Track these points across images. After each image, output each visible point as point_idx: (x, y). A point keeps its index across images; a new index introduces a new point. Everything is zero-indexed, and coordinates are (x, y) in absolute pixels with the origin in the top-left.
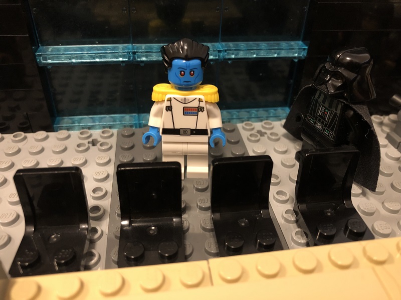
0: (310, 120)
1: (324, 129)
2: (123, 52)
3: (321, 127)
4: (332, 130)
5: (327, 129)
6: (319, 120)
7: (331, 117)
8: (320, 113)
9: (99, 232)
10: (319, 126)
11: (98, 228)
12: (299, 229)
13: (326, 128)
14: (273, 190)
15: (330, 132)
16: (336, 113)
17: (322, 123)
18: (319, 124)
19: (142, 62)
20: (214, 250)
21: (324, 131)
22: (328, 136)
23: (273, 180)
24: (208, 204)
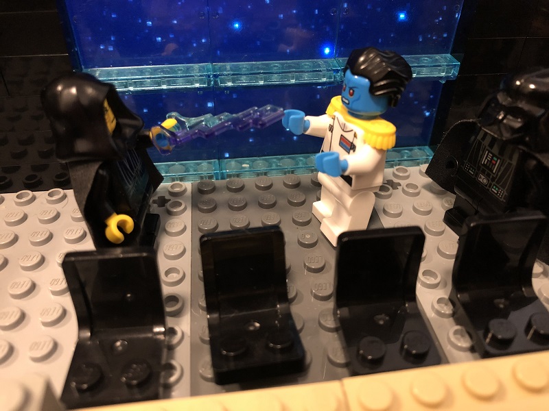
0: (469, 169)
1: (491, 185)
2: (201, 76)
3: (485, 181)
4: (503, 186)
5: (494, 185)
6: (483, 172)
7: (502, 169)
8: (484, 161)
9: (179, 334)
10: (483, 179)
11: (177, 328)
12: (458, 327)
13: (494, 183)
15: (499, 189)
16: (510, 164)
17: (488, 175)
18: (483, 177)
19: (227, 88)
20: (341, 359)
21: (490, 187)
22: (497, 194)
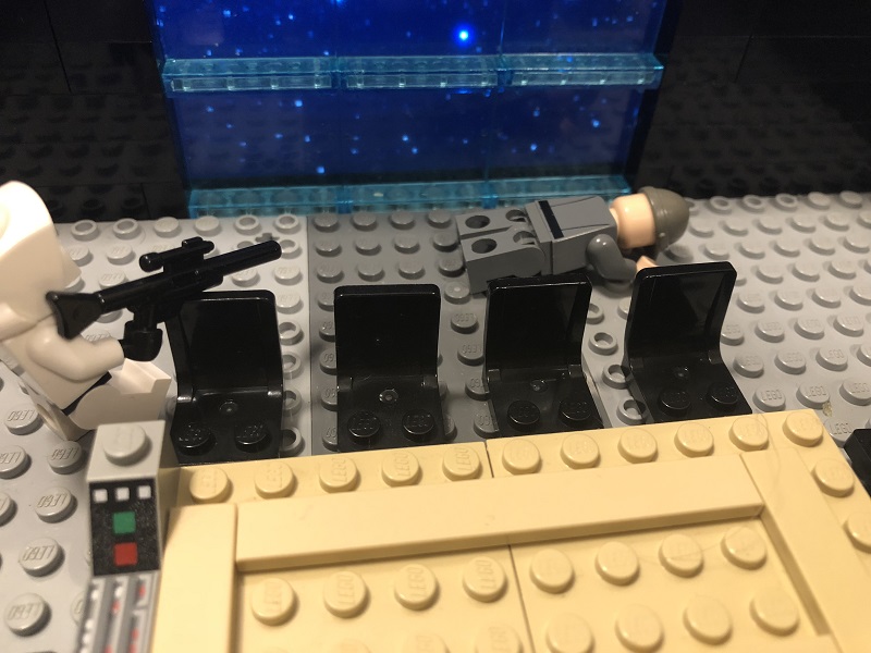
2: (324, 74)
9: (298, 398)
11: (296, 392)
12: (632, 398)
14: (589, 332)
19: (357, 91)
20: (488, 428)
23: (591, 315)
24: (479, 353)
